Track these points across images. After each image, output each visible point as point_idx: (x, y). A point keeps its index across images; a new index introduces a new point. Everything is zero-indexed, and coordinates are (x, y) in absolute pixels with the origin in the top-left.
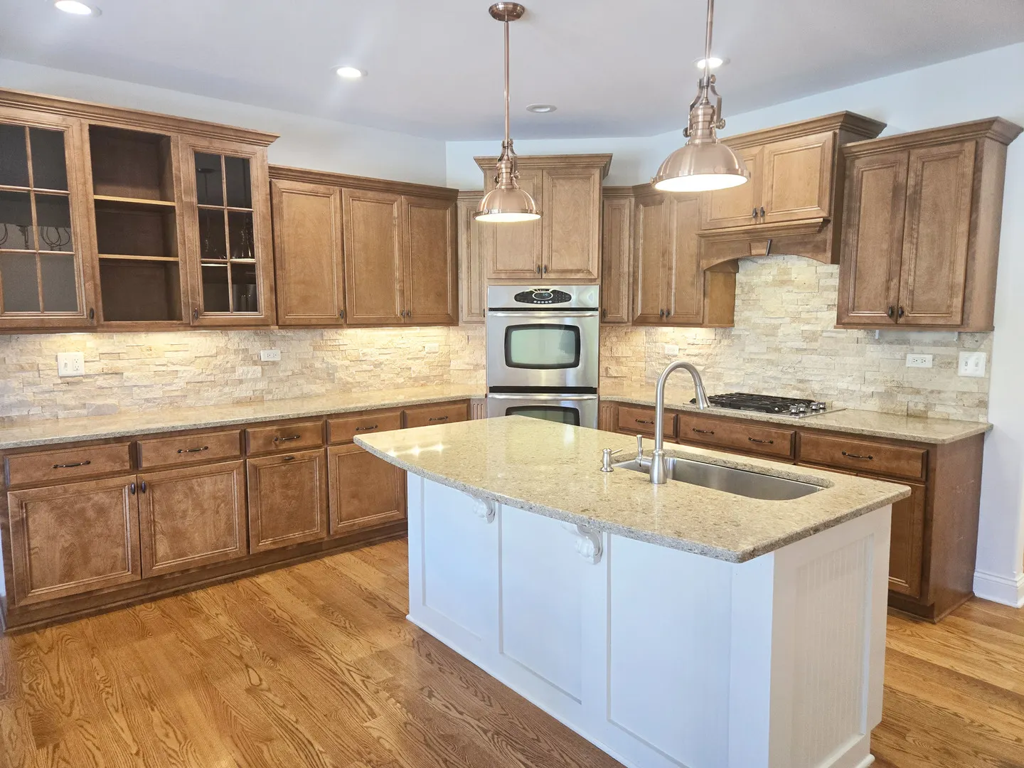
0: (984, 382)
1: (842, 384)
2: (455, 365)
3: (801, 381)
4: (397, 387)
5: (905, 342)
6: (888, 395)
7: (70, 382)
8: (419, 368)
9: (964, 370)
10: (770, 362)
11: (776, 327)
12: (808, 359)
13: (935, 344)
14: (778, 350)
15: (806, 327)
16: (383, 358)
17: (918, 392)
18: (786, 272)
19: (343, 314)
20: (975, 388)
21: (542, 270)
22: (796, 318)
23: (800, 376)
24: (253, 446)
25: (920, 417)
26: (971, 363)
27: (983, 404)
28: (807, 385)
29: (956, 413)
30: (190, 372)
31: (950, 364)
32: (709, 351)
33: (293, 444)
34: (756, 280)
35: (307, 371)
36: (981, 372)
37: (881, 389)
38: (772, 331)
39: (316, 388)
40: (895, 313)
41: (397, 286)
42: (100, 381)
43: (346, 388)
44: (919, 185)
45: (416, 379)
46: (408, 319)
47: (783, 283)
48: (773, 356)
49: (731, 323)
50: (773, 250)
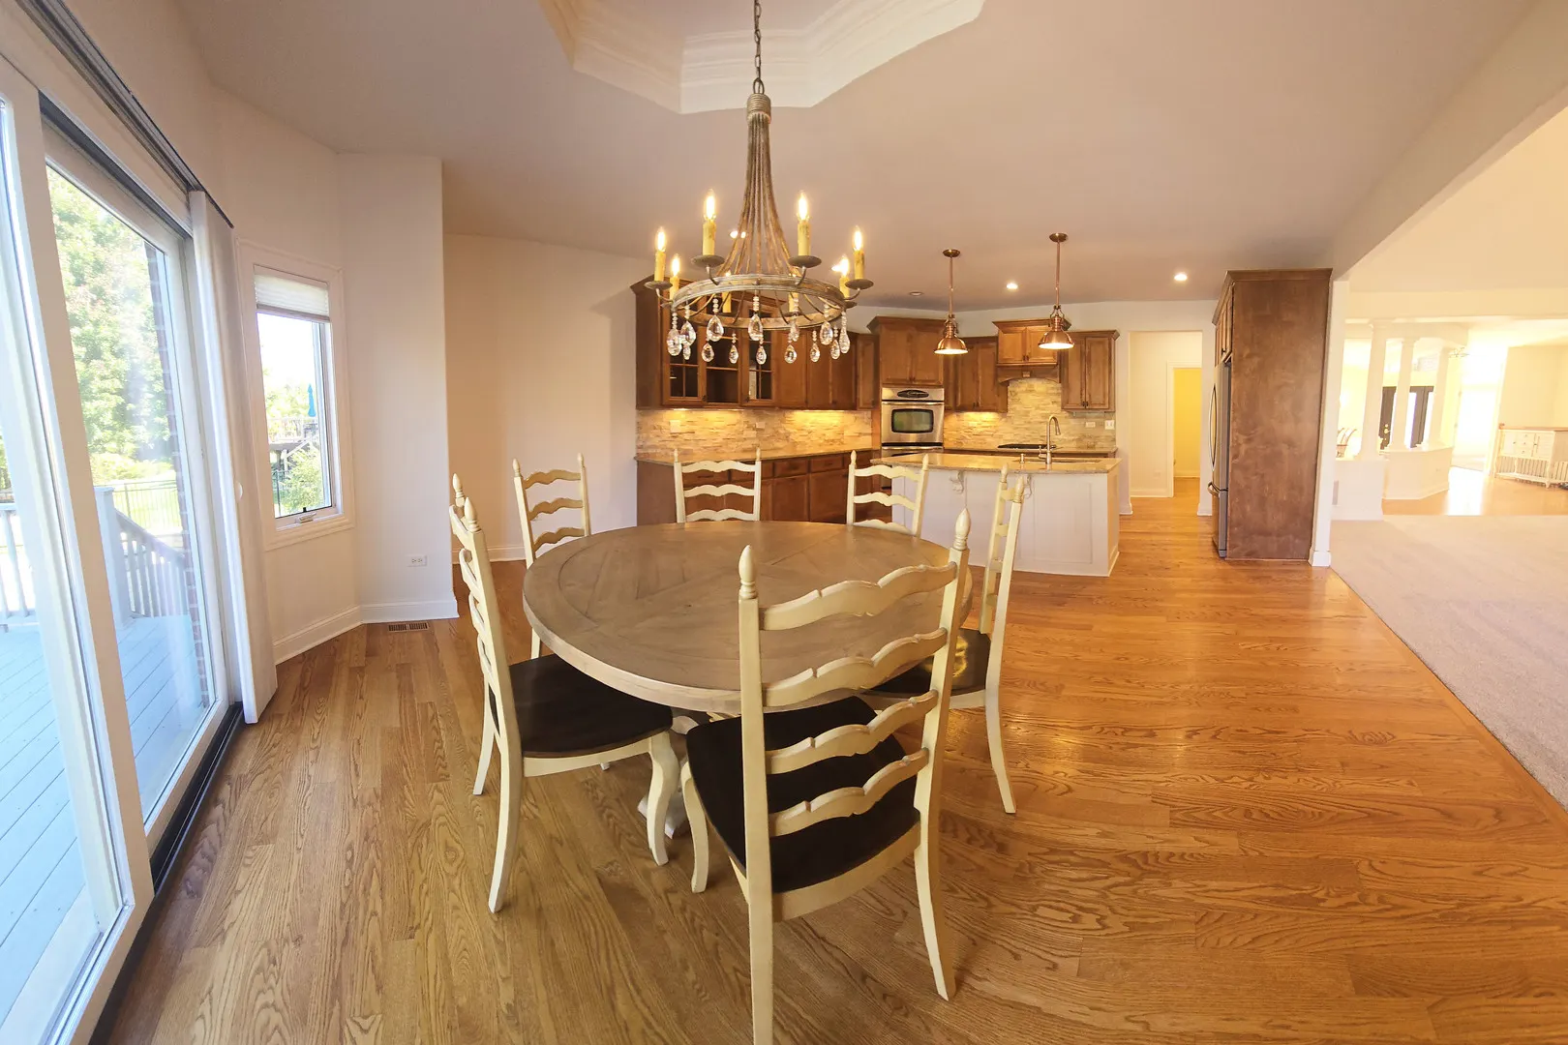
0: (1113, 431)
2: (847, 433)
4: (820, 445)
5: (1085, 417)
6: (1079, 440)
8: (830, 435)
9: (1106, 428)
10: (1027, 429)
11: (1028, 412)
13: (1097, 417)
14: (1029, 422)
16: (812, 428)
17: (1090, 437)
18: (1031, 386)
19: (806, 402)
20: (1110, 434)
21: (912, 379)
22: (1037, 408)
25: (1093, 447)
26: (1109, 425)
27: (1114, 440)
29: (1105, 444)
30: (724, 433)
31: (1103, 425)
32: (992, 425)
33: (793, 472)
34: (1018, 390)
35: (776, 435)
36: (1112, 428)
37: (1077, 438)
38: (1027, 414)
39: (779, 445)
40: (1085, 404)
41: (830, 388)
43: (795, 444)
44: (1090, 353)
45: (828, 441)
46: (835, 406)
47: (1031, 391)
49: (1007, 411)
50: (1033, 376)
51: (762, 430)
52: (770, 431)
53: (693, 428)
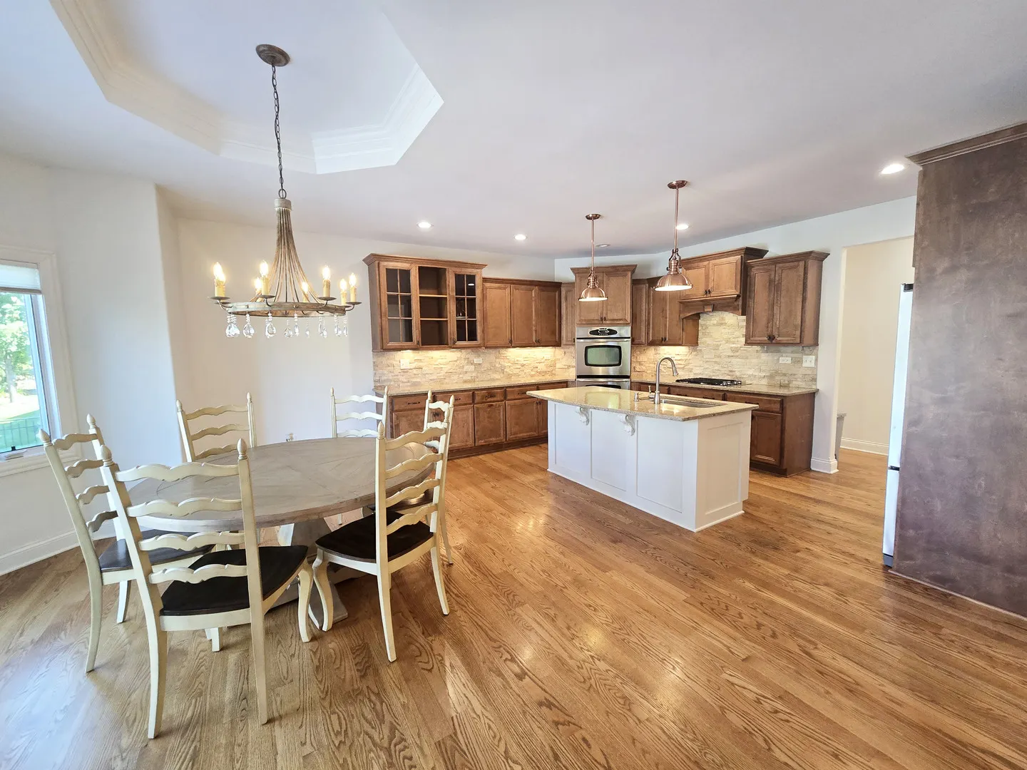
0: (815, 368)
1: (750, 372)
2: (558, 366)
3: (731, 371)
4: (532, 376)
5: (779, 351)
6: (771, 377)
7: (405, 371)
8: (542, 367)
9: (805, 365)
10: (716, 362)
11: (718, 346)
12: (734, 361)
13: (792, 352)
14: (719, 357)
15: (732, 346)
16: (525, 363)
17: (785, 375)
18: (723, 319)
19: (511, 342)
20: (810, 373)
21: (603, 319)
22: (728, 341)
23: (730, 369)
24: (477, 399)
25: (786, 386)
26: (808, 361)
27: (814, 380)
28: (734, 373)
29: (802, 384)
30: (446, 368)
31: (799, 361)
32: (685, 358)
33: (492, 399)
34: (708, 323)
35: (493, 369)
36: (813, 365)
37: (768, 374)
38: (717, 347)
39: (497, 376)
40: (771, 338)
41: (534, 328)
42: (415, 371)
43: (509, 376)
44: (780, 279)
45: (540, 373)
46: (539, 344)
47: (722, 324)
48: (717, 360)
49: (697, 344)
50: (714, 309)
51: (479, 364)
52: (486, 365)
53: (421, 364)
